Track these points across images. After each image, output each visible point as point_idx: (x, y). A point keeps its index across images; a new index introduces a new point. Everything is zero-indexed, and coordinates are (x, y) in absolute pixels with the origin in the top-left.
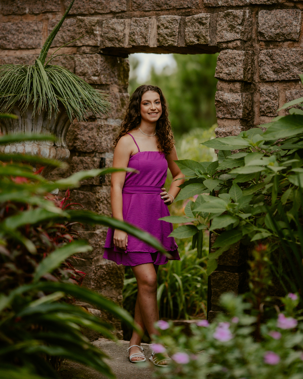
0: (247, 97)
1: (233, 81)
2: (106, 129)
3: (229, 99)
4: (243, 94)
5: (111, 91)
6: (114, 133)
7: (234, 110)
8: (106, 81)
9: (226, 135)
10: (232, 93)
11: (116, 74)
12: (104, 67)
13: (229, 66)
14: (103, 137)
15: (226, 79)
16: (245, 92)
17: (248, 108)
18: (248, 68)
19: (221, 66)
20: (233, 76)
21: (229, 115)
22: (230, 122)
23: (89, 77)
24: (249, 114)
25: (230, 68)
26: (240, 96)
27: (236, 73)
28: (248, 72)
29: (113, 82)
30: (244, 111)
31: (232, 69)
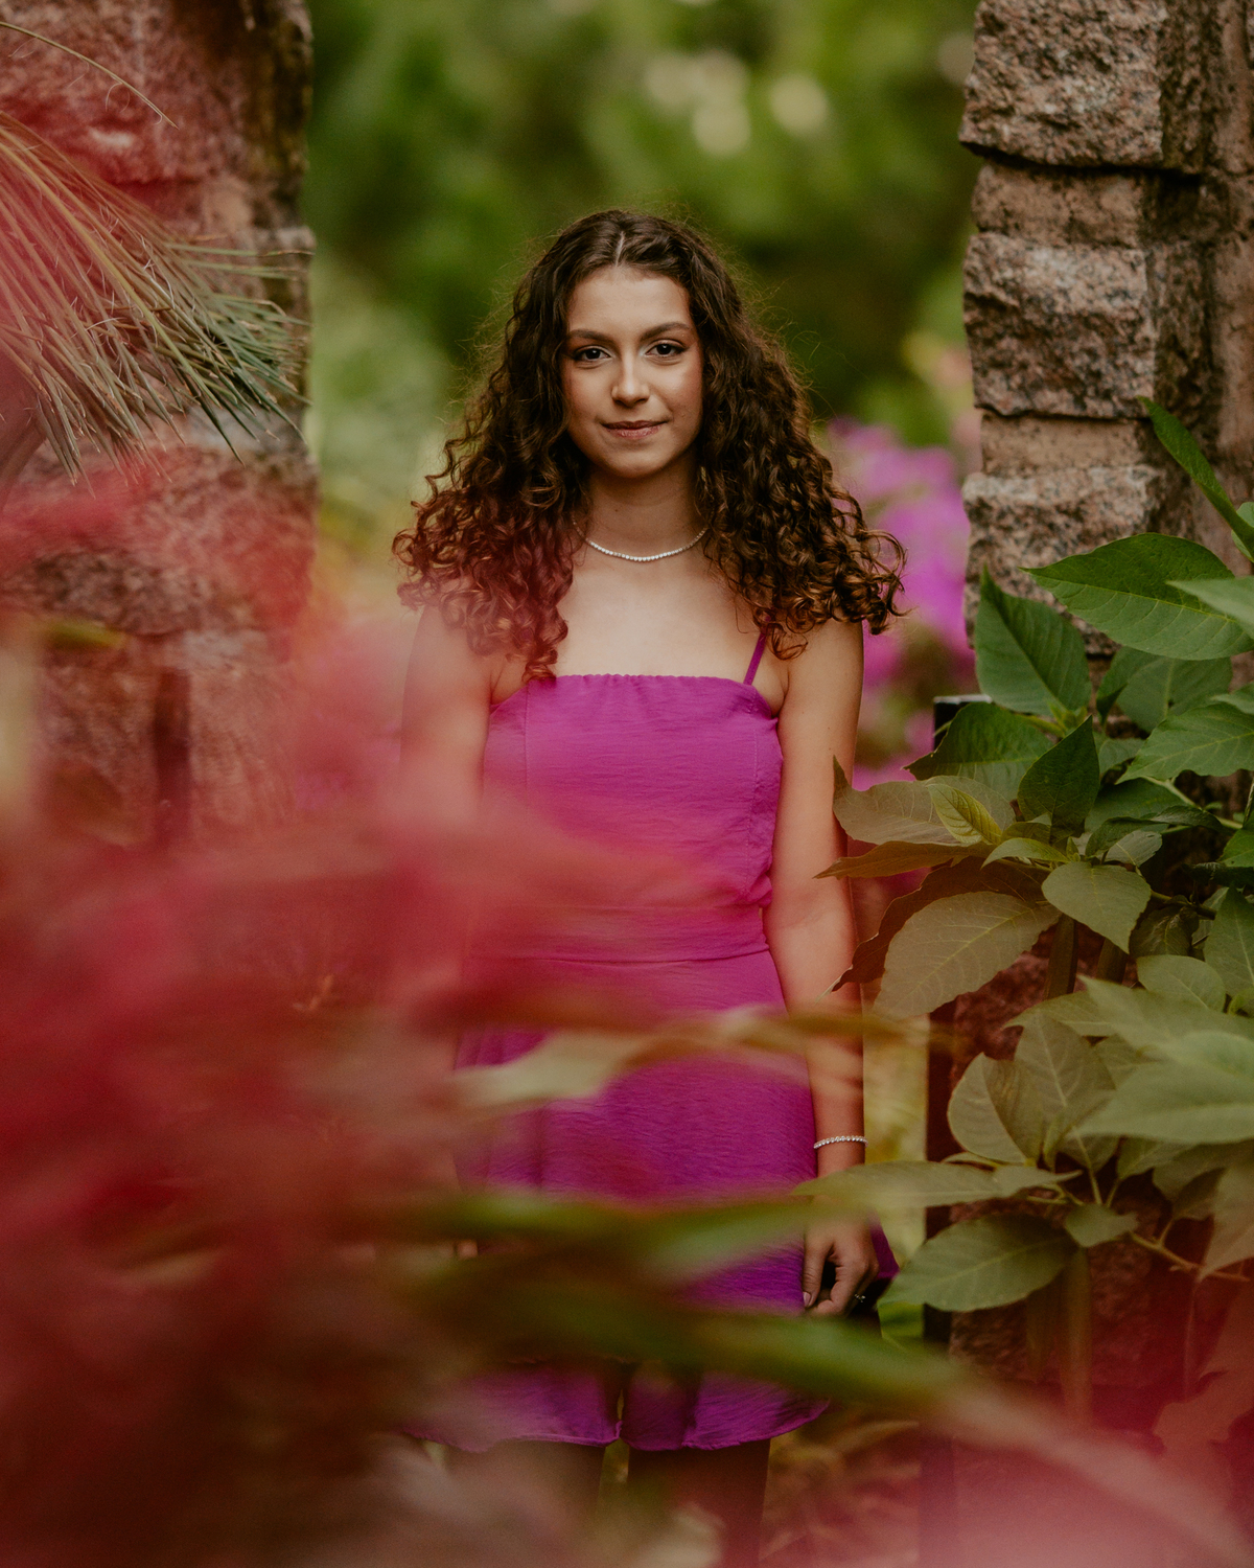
0: (1176, 270)
1: (1093, 171)
2: (185, 477)
3: (1064, 292)
4: (1158, 254)
5: (209, 220)
6: (233, 498)
7: (1102, 364)
9: (1042, 529)
10: (1080, 248)
11: (236, 103)
12: (167, 62)
13: (1061, 73)
14: (167, 529)
15: (1039, 154)
16: (1165, 240)
17: (1186, 344)
18: (1185, 80)
19: (1002, 67)
20: (1093, 135)
21: (1066, 394)
22: (1068, 440)
23: (75, 134)
24: (1187, 384)
25: (1069, 85)
26: (1142, 269)
27: (1113, 120)
28: (1182, 106)
29: (218, 160)
30: (1162, 367)
31: (1085, 92)
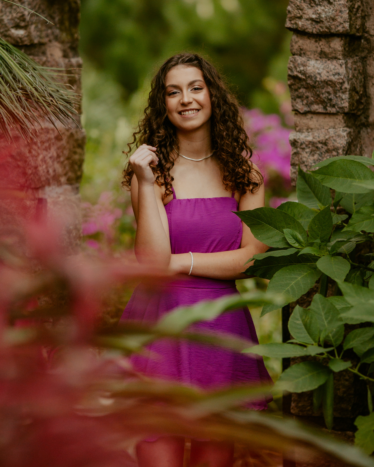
0: (355, 66)
1: (328, 36)
2: (44, 137)
3: (319, 74)
4: (349, 61)
5: (49, 56)
6: (59, 144)
7: (332, 96)
8: (40, 37)
9: (314, 148)
10: (324, 60)
11: (57, 19)
12: (35, 7)
13: (317, 5)
14: (39, 154)
15: (310, 31)
16: (351, 57)
17: (358, 89)
18: (356, 6)
19: (298, 3)
20: (327, 24)
21: (321, 106)
22: (322, 120)
23: (7, 31)
24: (359, 102)
25: (320, 9)
26: (344, 66)
27: (334, 19)
28: (355, 14)
29: (51, 37)
30: (351, 97)
31: (325, 11)
